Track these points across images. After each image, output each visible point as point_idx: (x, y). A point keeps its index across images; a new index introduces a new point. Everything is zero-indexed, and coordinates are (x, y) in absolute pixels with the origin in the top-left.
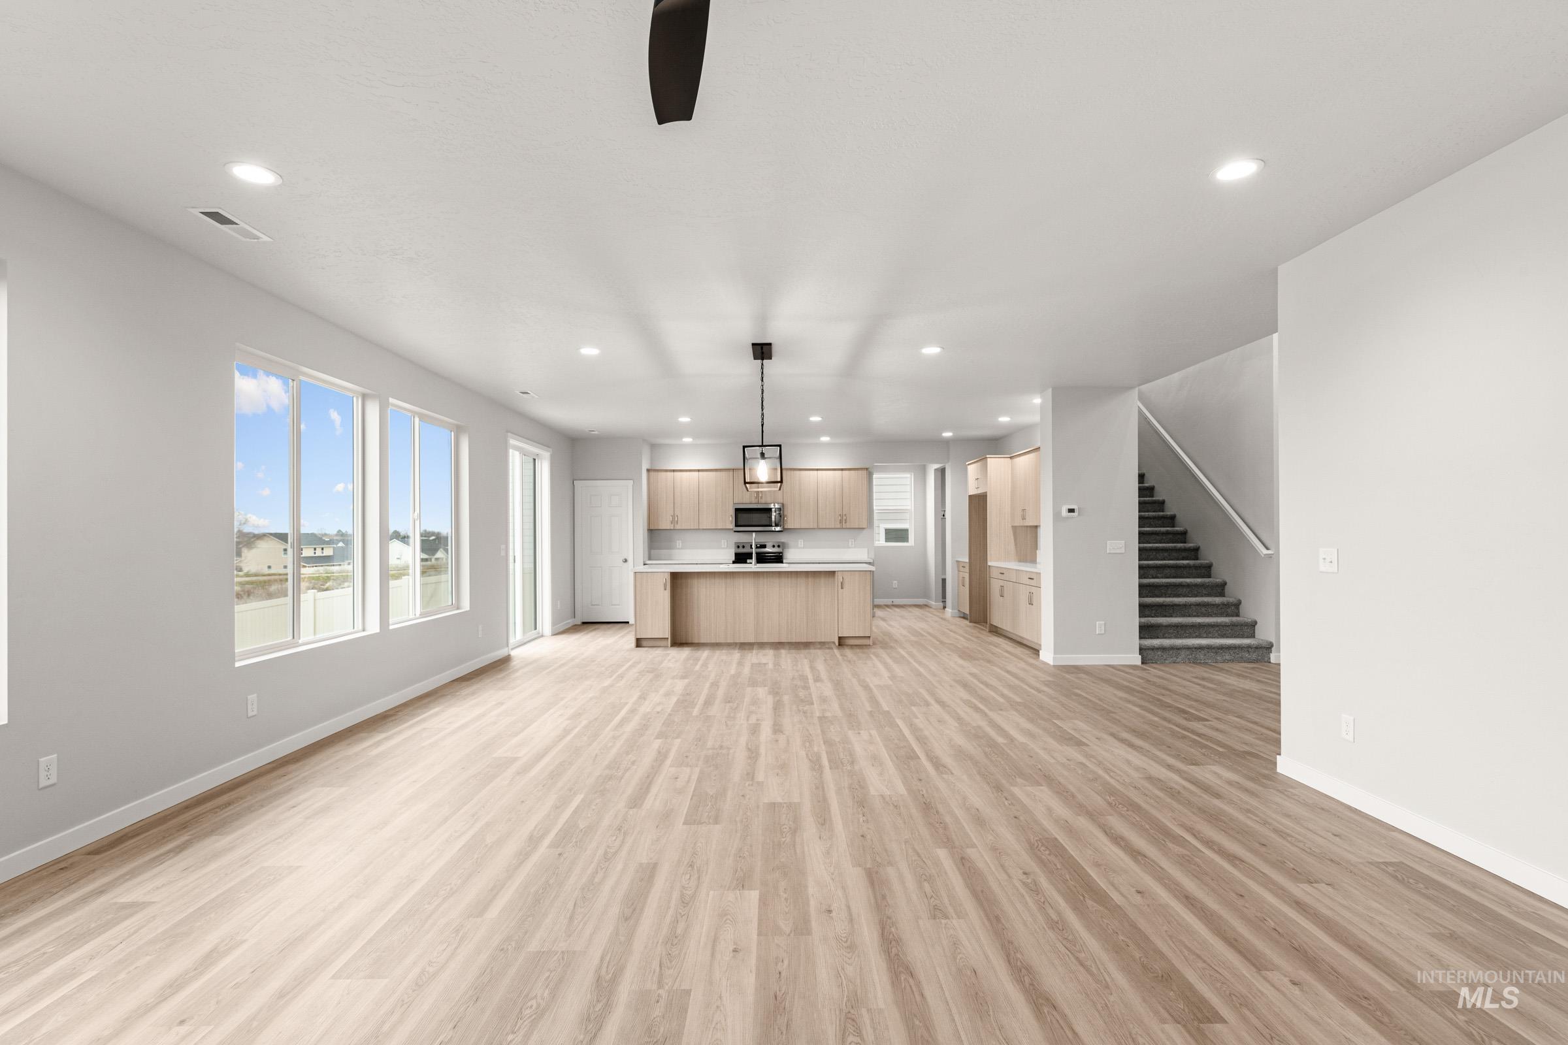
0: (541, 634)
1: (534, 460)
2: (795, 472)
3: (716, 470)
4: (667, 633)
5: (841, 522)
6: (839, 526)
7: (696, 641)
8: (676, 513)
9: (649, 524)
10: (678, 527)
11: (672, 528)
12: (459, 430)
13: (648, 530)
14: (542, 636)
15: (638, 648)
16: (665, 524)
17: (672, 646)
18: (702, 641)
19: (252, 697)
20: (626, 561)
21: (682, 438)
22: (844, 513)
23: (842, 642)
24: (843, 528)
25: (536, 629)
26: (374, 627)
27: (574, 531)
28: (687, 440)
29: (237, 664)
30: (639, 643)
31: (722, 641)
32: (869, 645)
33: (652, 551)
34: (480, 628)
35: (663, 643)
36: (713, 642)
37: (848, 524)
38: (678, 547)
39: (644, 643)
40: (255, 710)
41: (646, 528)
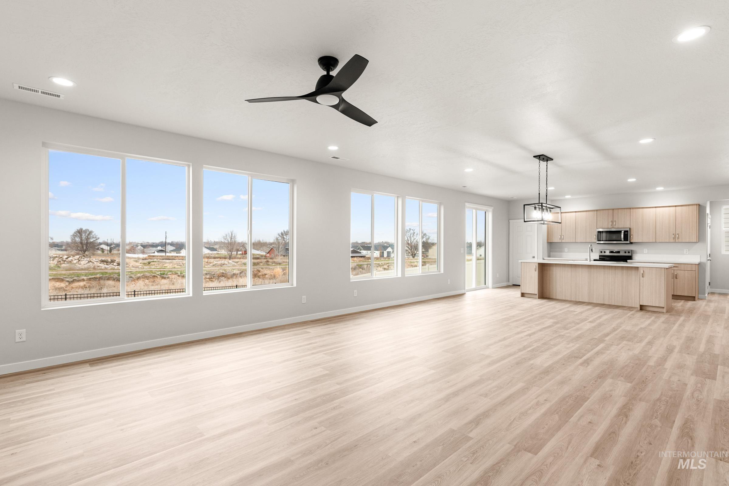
0: (487, 287)
1: (485, 212)
2: (639, 209)
3: (586, 211)
4: (536, 291)
5: (674, 238)
6: (672, 241)
7: (554, 298)
8: (563, 234)
9: (548, 240)
10: (563, 241)
11: (561, 242)
12: (440, 204)
13: (548, 242)
14: (488, 288)
15: (522, 297)
16: (556, 239)
17: (539, 298)
18: (558, 298)
19: (355, 291)
20: (534, 257)
21: (565, 196)
22: (677, 233)
23: (642, 308)
24: (675, 242)
25: (485, 284)
26: (400, 275)
27: (509, 243)
28: (568, 197)
29: (351, 281)
30: (523, 295)
31: (569, 299)
32: (664, 312)
33: (551, 253)
34: (449, 280)
35: (534, 296)
36: (563, 299)
37: (680, 239)
38: (565, 251)
39: (526, 295)
40: (356, 295)
41: (546, 241)
